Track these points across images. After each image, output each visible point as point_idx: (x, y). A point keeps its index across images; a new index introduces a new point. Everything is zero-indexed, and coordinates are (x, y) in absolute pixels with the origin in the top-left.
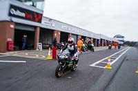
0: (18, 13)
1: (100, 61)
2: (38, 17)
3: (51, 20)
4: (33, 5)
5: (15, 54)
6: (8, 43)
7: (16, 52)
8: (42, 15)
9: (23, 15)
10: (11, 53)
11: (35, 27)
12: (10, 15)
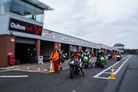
0: (18, 26)
1: (103, 72)
2: (38, 29)
3: (51, 32)
4: (33, 18)
5: (17, 68)
6: (9, 57)
7: (17, 66)
8: (42, 27)
9: (24, 28)
10: (13, 67)
11: (36, 40)
12: (10, 29)
